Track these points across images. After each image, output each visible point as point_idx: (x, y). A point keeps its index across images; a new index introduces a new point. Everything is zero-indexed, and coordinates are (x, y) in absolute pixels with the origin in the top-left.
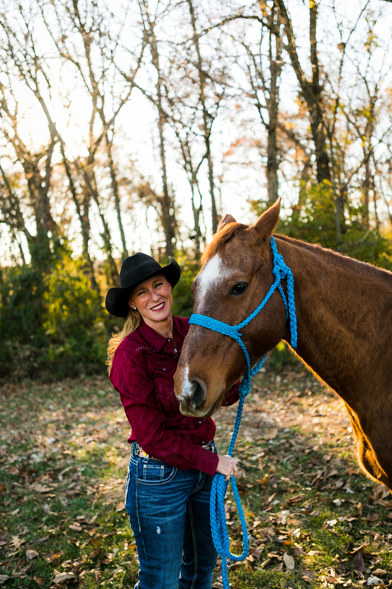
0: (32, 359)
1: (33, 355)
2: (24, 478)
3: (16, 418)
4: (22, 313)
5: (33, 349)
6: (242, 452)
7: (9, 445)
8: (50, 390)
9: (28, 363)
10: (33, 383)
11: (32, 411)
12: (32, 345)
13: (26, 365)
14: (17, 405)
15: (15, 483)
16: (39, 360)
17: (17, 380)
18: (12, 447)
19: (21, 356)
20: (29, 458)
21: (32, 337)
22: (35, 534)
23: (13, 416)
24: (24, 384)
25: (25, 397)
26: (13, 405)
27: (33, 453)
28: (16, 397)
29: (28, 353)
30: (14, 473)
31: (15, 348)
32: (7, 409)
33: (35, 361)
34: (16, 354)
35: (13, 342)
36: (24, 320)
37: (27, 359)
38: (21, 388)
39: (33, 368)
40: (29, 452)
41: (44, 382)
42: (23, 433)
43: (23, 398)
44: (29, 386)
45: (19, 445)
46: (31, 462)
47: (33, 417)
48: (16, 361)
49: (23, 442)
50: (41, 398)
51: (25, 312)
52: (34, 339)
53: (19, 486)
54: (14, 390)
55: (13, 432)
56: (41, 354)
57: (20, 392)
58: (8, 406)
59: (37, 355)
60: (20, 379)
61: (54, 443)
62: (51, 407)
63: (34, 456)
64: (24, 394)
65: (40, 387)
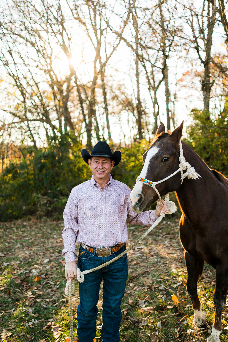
0: (48, 205)
1: (49, 202)
2: (23, 286)
3: (32, 243)
4: (44, 177)
5: (49, 199)
6: (168, 280)
7: (21, 261)
8: (57, 225)
9: (45, 208)
10: (48, 220)
11: (43, 238)
12: (49, 196)
13: (44, 208)
14: (36, 234)
15: (17, 289)
16: (52, 206)
17: (39, 217)
18: (22, 263)
19: (42, 203)
20: (30, 272)
21: (49, 191)
22: (18, 329)
23: (30, 241)
24: (43, 220)
25: (41, 228)
26: (33, 233)
27: (34, 268)
28: (36, 228)
29: (45, 201)
30: (17, 282)
31: (38, 198)
32: (29, 236)
33: (49, 206)
34: (39, 202)
35: (37, 194)
36: (45, 181)
37: (45, 204)
38: (40, 223)
39: (48, 210)
40: (32, 267)
41: (54, 220)
42: (32, 253)
43: (40, 229)
44: (45, 222)
45: (27, 262)
46: (31, 275)
47: (42, 242)
48: (38, 206)
49: (30, 260)
50: (51, 230)
51: (46, 176)
52: (51, 193)
53: (19, 292)
54: (36, 224)
55: (27, 252)
56: (53, 203)
57: (39, 225)
58: (30, 234)
59: (51, 203)
60: (41, 217)
61: (48, 262)
62: (55, 236)
63: (34, 271)
64: (41, 226)
65: (52, 223)
